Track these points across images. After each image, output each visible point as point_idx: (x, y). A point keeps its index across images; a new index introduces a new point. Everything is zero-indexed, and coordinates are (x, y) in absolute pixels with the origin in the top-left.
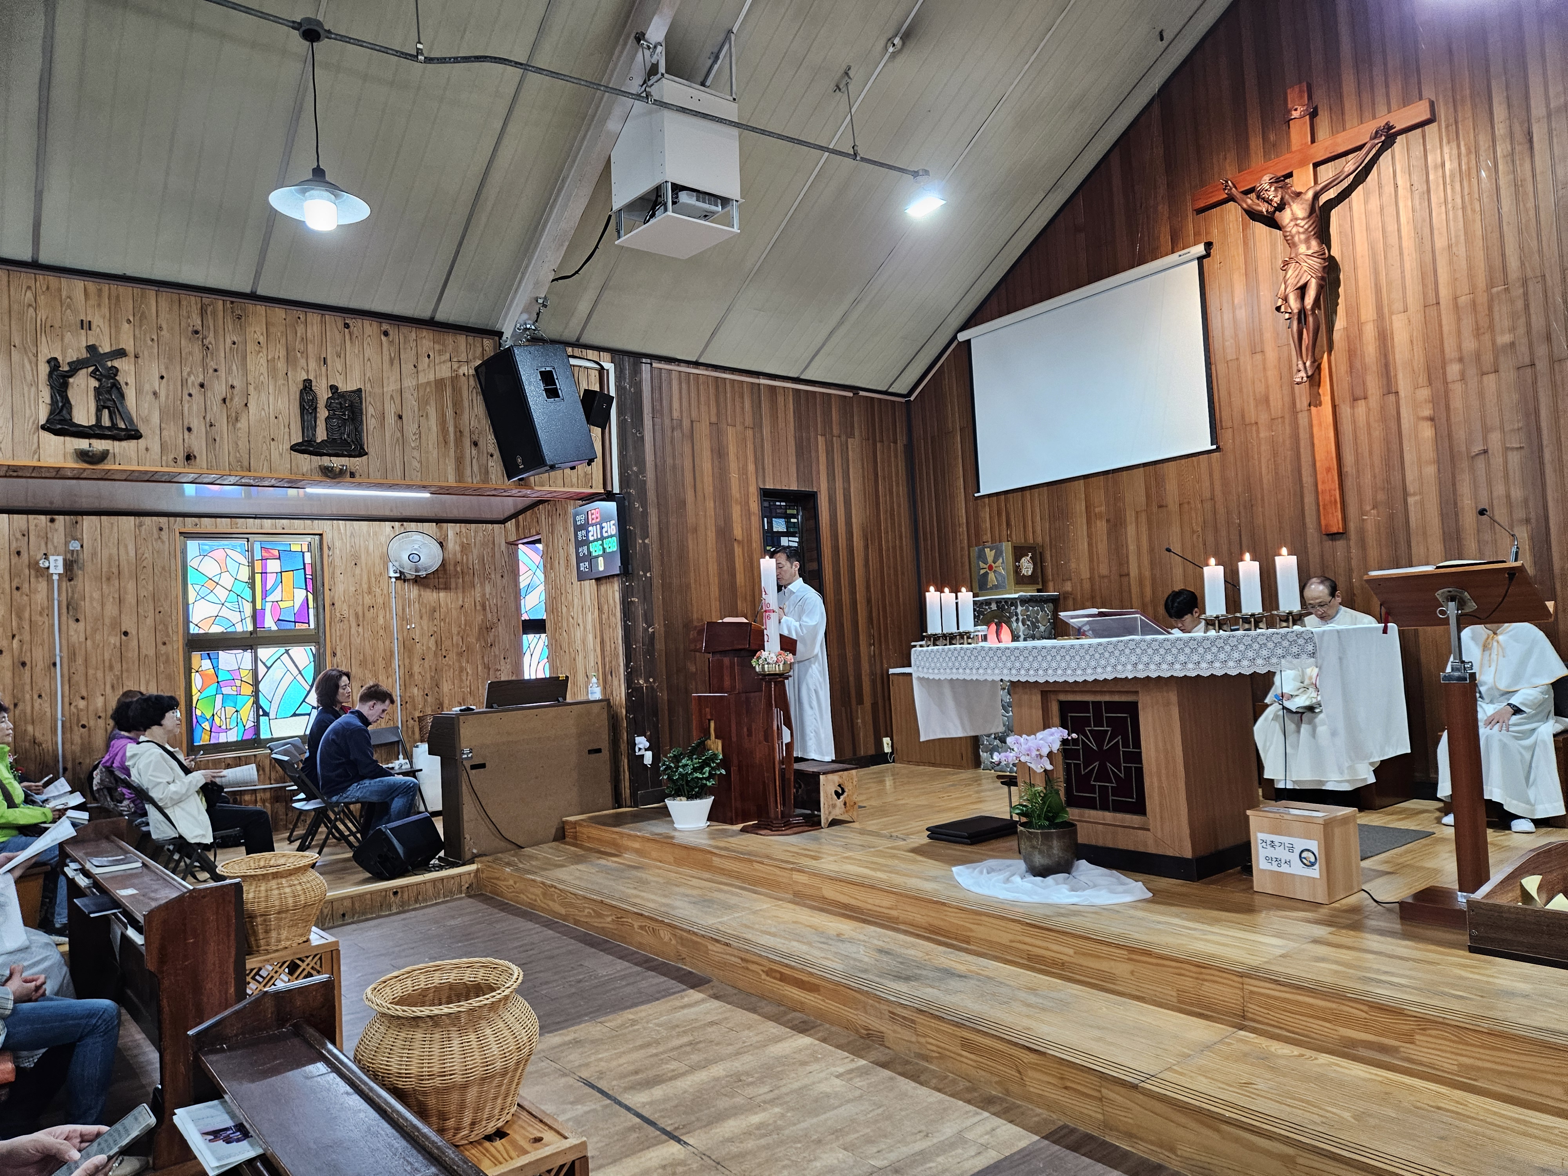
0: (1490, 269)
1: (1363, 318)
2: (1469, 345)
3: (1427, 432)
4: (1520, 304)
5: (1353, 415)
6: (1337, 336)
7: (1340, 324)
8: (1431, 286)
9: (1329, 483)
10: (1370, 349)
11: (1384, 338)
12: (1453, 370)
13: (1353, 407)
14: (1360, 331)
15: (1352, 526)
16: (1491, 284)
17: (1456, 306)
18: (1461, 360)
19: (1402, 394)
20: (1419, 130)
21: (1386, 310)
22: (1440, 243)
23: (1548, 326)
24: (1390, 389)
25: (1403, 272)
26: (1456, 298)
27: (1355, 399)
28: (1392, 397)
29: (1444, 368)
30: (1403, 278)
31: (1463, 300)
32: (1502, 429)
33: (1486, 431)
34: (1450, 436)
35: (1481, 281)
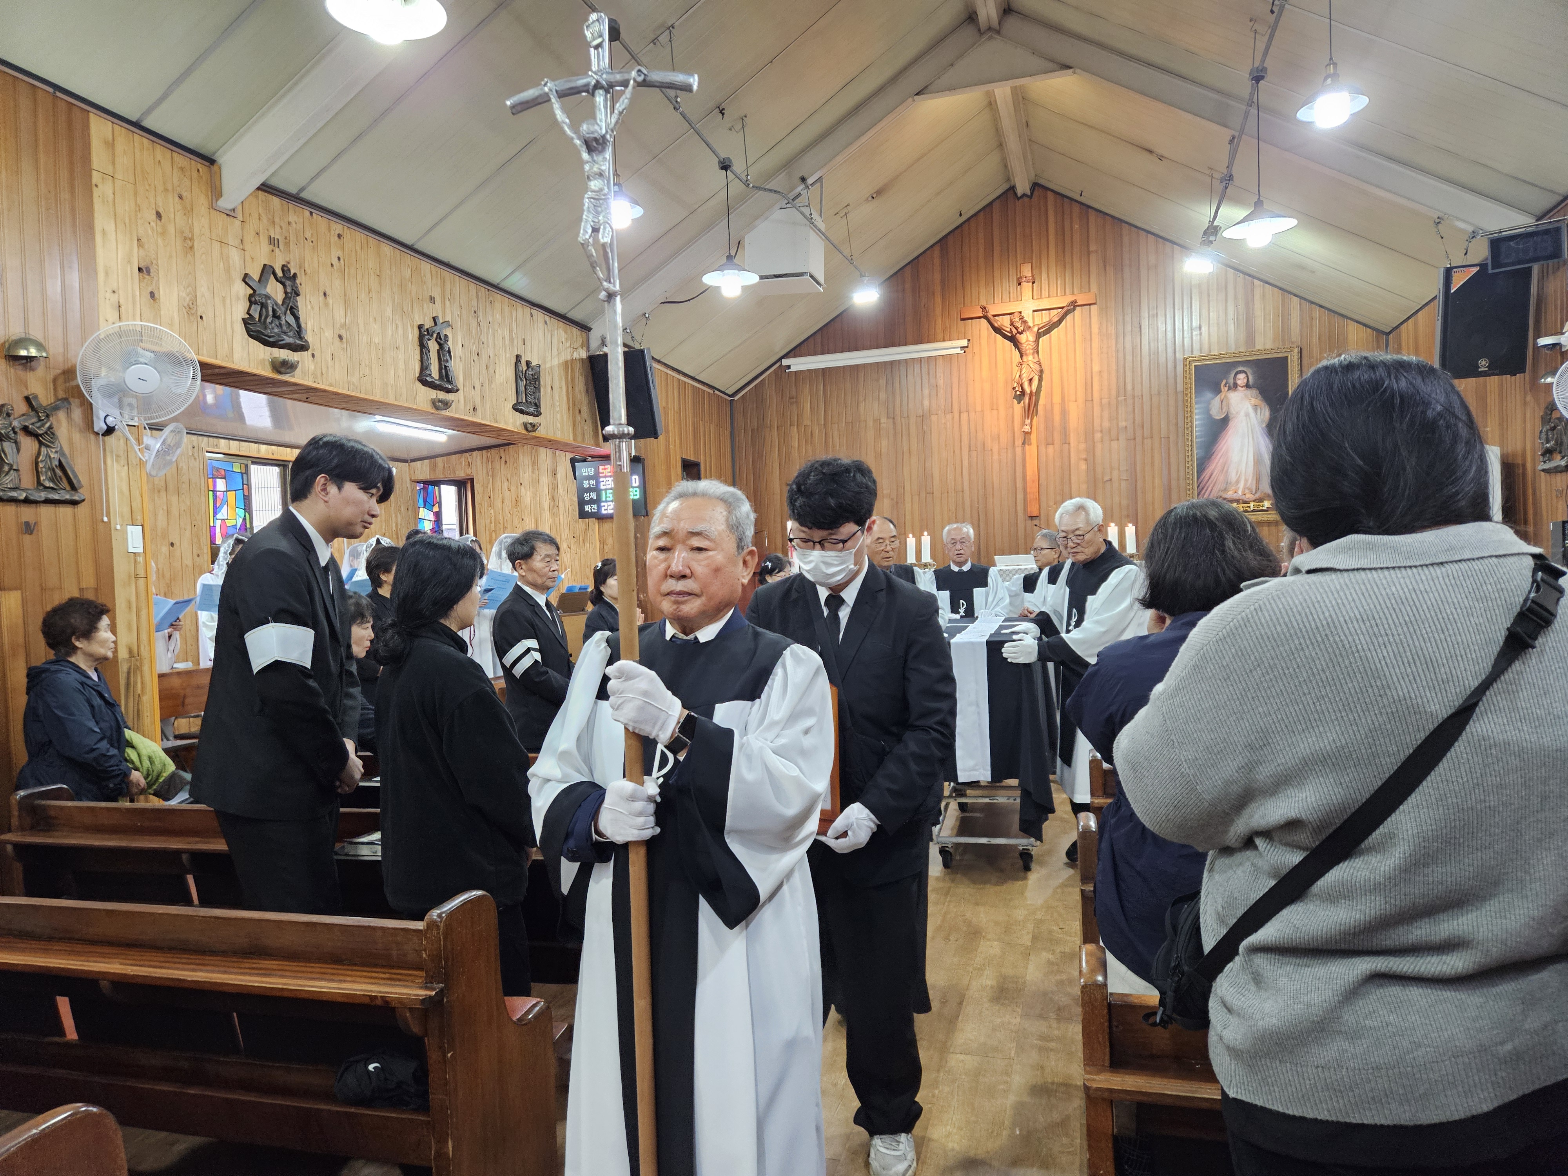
0: (1118, 387)
1: (1054, 401)
2: (1106, 424)
3: (1083, 466)
4: (1130, 408)
5: (1046, 452)
6: (1040, 408)
7: (1041, 402)
8: (1089, 390)
9: (1032, 488)
10: (1057, 418)
11: (1064, 413)
12: (1098, 436)
13: (1046, 448)
14: (1052, 407)
15: (1042, 512)
16: (1118, 396)
17: (1101, 403)
18: (1101, 431)
19: (1072, 445)
20: (1088, 307)
21: (1066, 399)
22: (1096, 368)
23: (1143, 420)
24: (1066, 441)
25: (1076, 381)
26: (1101, 399)
27: (1048, 444)
28: (1066, 445)
29: (1093, 434)
30: (1076, 383)
31: (1105, 401)
32: (1119, 469)
33: (1112, 469)
34: (1094, 470)
35: (1114, 393)
